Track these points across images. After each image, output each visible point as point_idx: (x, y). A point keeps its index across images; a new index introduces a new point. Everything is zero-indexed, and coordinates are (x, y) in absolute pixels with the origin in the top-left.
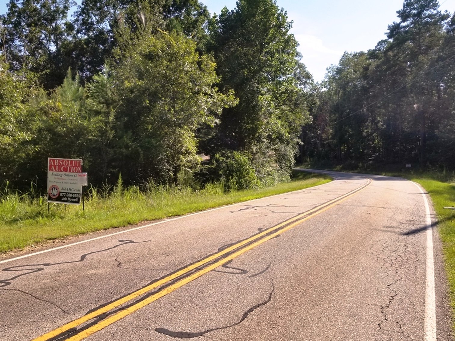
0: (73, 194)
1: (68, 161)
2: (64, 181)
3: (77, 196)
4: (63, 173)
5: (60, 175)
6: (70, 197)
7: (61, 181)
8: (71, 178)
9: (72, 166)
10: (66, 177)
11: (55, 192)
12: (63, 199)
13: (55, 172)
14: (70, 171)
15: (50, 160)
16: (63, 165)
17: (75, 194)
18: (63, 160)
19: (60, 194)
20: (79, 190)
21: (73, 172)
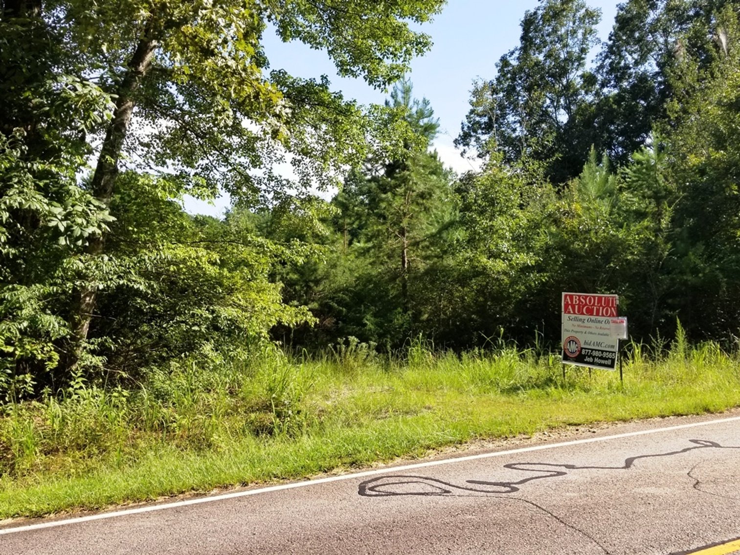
0: (603, 351)
1: (594, 297)
2: (588, 330)
3: (610, 356)
4: (586, 317)
5: (581, 320)
6: (598, 357)
7: (584, 330)
8: (599, 325)
9: (601, 306)
10: (591, 324)
11: (573, 347)
12: (587, 359)
13: (573, 316)
14: (598, 314)
15: (566, 296)
16: (586, 304)
17: (606, 352)
18: (587, 297)
19: (581, 351)
20: (613, 347)
21: (603, 315)
